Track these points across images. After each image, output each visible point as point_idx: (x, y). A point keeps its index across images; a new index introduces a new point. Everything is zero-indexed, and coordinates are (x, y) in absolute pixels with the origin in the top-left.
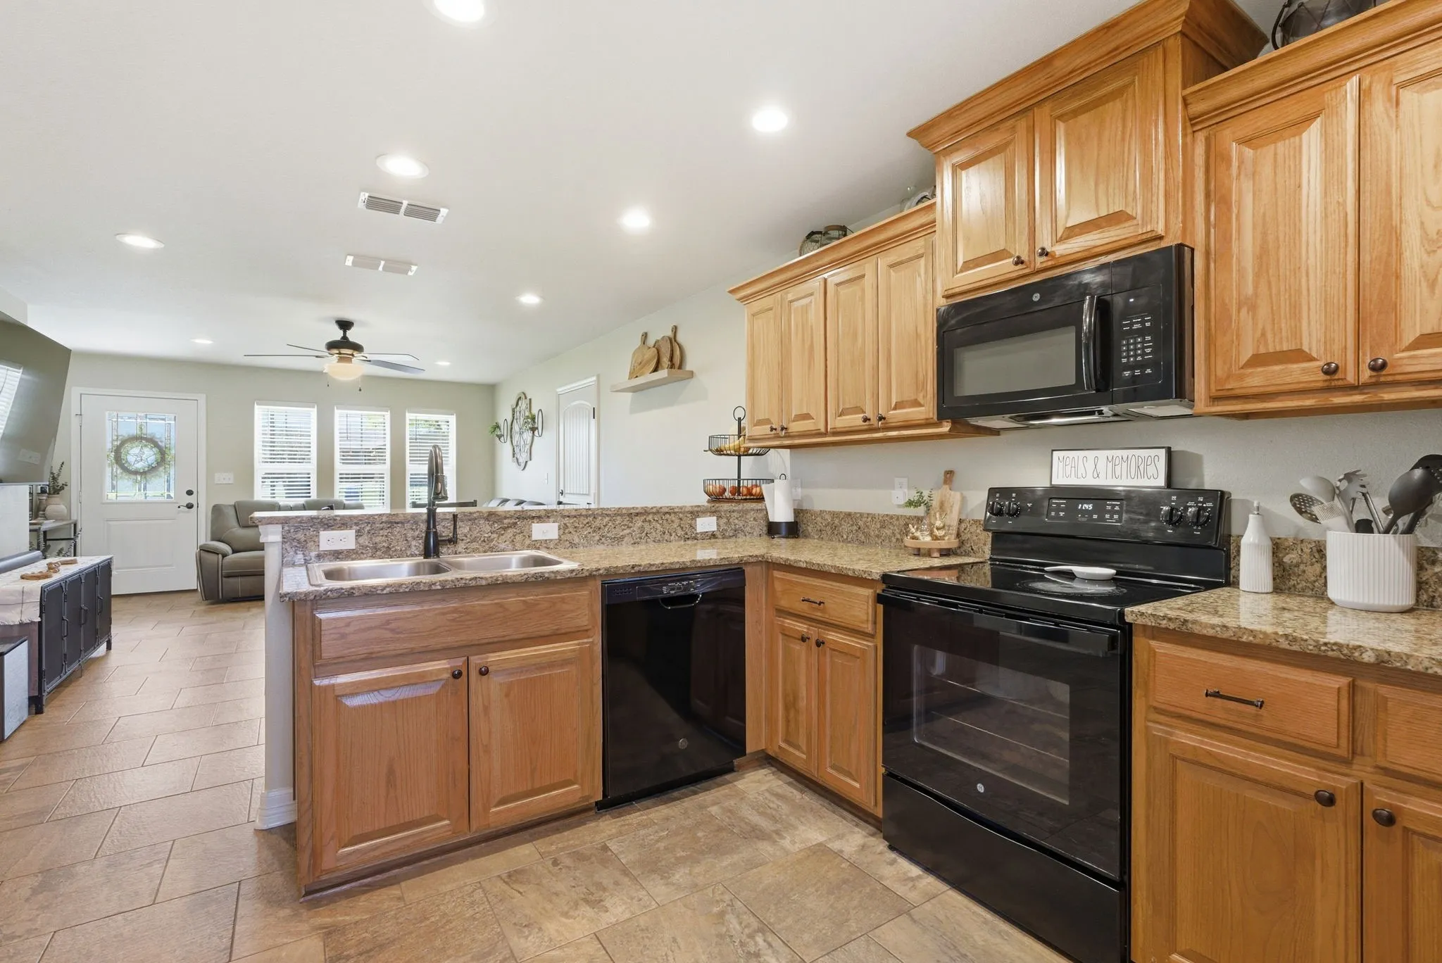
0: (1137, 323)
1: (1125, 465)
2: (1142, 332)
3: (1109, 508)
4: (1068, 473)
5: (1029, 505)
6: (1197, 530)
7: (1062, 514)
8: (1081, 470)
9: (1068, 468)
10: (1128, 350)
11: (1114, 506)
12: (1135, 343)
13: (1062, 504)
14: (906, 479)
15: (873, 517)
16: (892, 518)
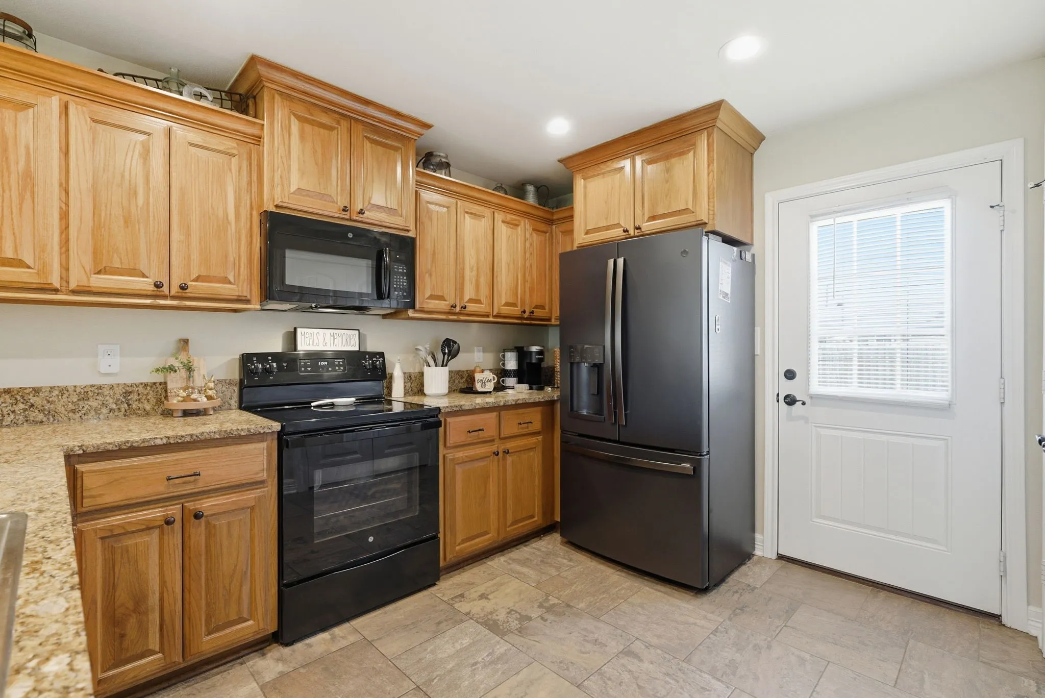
0: (401, 269)
1: (340, 338)
2: (402, 274)
3: (337, 363)
4: (308, 343)
5: (285, 364)
6: (380, 372)
7: (309, 369)
8: (316, 341)
9: (308, 340)
10: (396, 281)
11: (339, 362)
12: (400, 279)
13: (308, 362)
14: (119, 346)
15: (63, 391)
16: (100, 387)
